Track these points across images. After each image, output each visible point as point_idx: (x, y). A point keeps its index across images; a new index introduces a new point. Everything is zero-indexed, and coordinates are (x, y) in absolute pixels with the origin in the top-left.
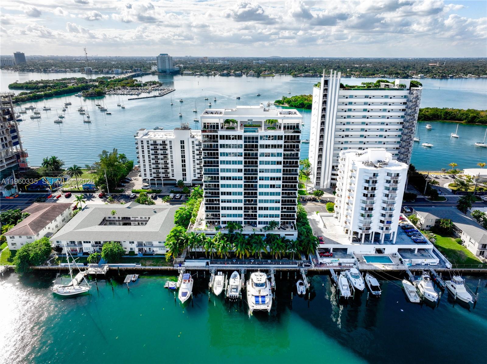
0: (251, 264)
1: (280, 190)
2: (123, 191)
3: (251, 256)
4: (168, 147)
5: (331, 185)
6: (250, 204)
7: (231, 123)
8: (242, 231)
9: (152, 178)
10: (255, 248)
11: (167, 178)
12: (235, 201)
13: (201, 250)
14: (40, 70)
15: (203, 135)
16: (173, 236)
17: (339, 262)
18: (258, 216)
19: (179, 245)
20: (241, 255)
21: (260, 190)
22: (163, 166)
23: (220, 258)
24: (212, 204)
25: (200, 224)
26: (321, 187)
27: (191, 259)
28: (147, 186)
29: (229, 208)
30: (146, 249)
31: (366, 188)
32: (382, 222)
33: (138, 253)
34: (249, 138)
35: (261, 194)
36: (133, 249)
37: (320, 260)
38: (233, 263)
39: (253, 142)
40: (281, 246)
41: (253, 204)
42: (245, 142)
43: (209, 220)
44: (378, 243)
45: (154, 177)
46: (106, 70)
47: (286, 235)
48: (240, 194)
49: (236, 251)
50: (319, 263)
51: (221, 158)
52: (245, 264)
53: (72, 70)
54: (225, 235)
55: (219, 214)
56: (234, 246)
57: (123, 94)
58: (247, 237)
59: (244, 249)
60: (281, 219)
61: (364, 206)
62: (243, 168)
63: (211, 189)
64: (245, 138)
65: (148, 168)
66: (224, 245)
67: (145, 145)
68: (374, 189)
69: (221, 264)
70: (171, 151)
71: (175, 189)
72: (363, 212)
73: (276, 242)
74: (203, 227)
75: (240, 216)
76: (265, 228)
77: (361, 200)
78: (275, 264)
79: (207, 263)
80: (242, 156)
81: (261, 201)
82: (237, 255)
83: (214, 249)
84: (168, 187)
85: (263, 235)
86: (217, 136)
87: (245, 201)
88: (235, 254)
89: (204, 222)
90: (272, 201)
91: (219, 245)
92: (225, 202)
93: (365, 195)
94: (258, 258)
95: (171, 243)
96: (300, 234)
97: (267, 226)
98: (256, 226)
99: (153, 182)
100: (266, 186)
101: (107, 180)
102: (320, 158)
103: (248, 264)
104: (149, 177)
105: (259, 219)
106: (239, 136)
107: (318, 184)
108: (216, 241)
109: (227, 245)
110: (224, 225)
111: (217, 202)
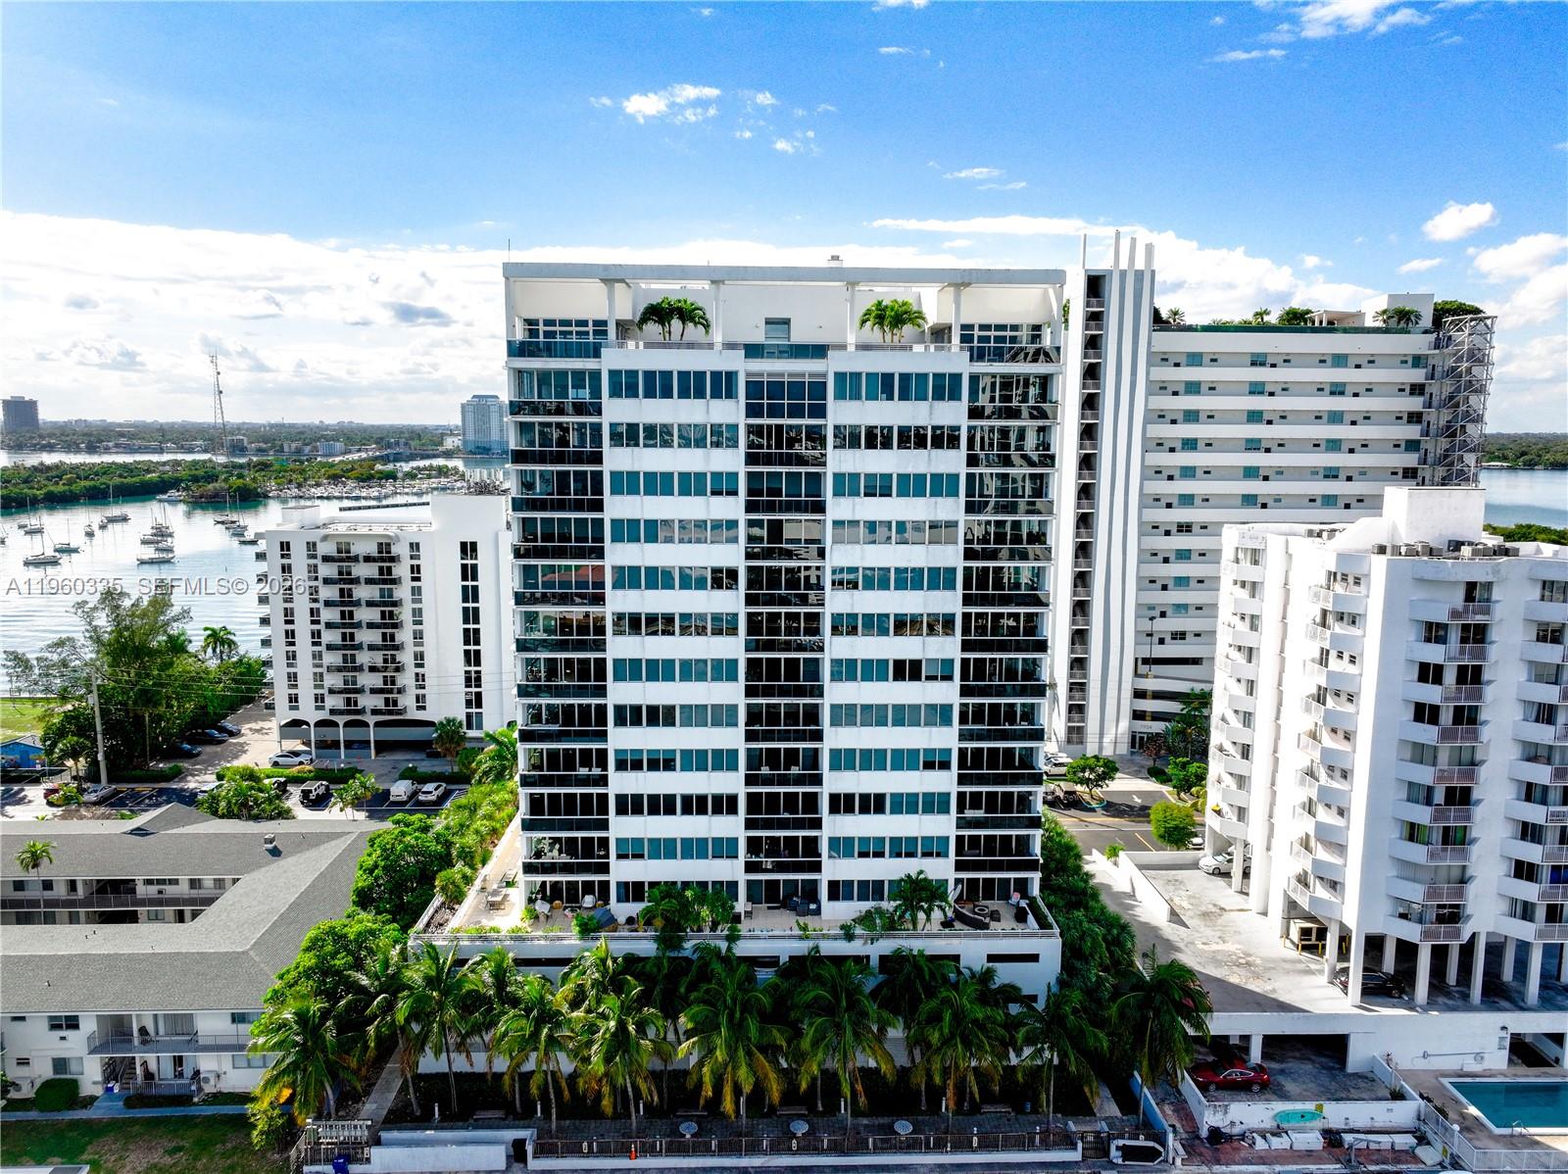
0: (789, 1151)
1: (948, 693)
2: (177, 774)
3: (791, 1096)
4: (402, 570)
5: (1133, 745)
6: (784, 781)
7: (676, 324)
8: (733, 938)
9: (324, 715)
10: (815, 1044)
11: (390, 712)
12: (697, 760)
13: (479, 1062)
14: (78, 445)
15: (520, 373)
16: (308, 973)
17: (1319, 1124)
18: (824, 847)
19: (341, 1029)
20: (728, 1091)
21: (837, 693)
22: (378, 658)
23: (593, 1111)
24: (563, 781)
25: (493, 906)
26: (1091, 750)
27: (423, 1121)
28: (296, 754)
29: (661, 805)
30: (157, 1061)
31: (1429, 673)
32: (1524, 871)
33: (98, 1091)
34: (776, 388)
35: (845, 715)
36: (74, 1067)
37: (1211, 1118)
38: (677, 1148)
39: (796, 411)
40: (980, 1025)
41: (799, 780)
42: (752, 411)
43: (550, 878)
44: (1504, 1004)
45: (333, 712)
46: (294, 445)
47: (992, 958)
48: (722, 716)
49: (701, 1064)
50: (1204, 1133)
51: (617, 507)
52: (754, 1149)
53: (182, 447)
54: (631, 961)
55: (604, 842)
56: (689, 1034)
57: (328, 498)
58: (764, 975)
59: (749, 1054)
60: (960, 866)
61: (1425, 775)
62: (741, 565)
63: (560, 692)
64: (754, 388)
65: (305, 668)
66: (622, 1026)
67: (299, 560)
68: (1471, 676)
69: (604, 1151)
70: (416, 592)
71: (426, 766)
72: (1422, 815)
73: (946, 1001)
74: (512, 917)
75: (724, 848)
76: (866, 919)
77: (1403, 742)
78: (939, 1147)
79: (518, 1152)
80: (735, 493)
81: (844, 760)
82: (708, 1091)
83: (562, 1056)
84: (398, 756)
85: (861, 961)
86: (596, 375)
87: (754, 760)
88: (690, 1084)
89: (517, 896)
90: (904, 759)
91: (592, 1029)
92: (637, 766)
93: (1425, 713)
94: (832, 1108)
95: (288, 1015)
96: (1072, 954)
97: (879, 910)
98: (818, 912)
99: (328, 734)
100: (873, 670)
101: (98, 721)
102: (1079, 618)
103: (776, 1149)
104: (309, 712)
105: (834, 868)
106: (716, 375)
107: (1076, 735)
108: (575, 1004)
109: (641, 1027)
110: (634, 908)
111: (596, 771)
